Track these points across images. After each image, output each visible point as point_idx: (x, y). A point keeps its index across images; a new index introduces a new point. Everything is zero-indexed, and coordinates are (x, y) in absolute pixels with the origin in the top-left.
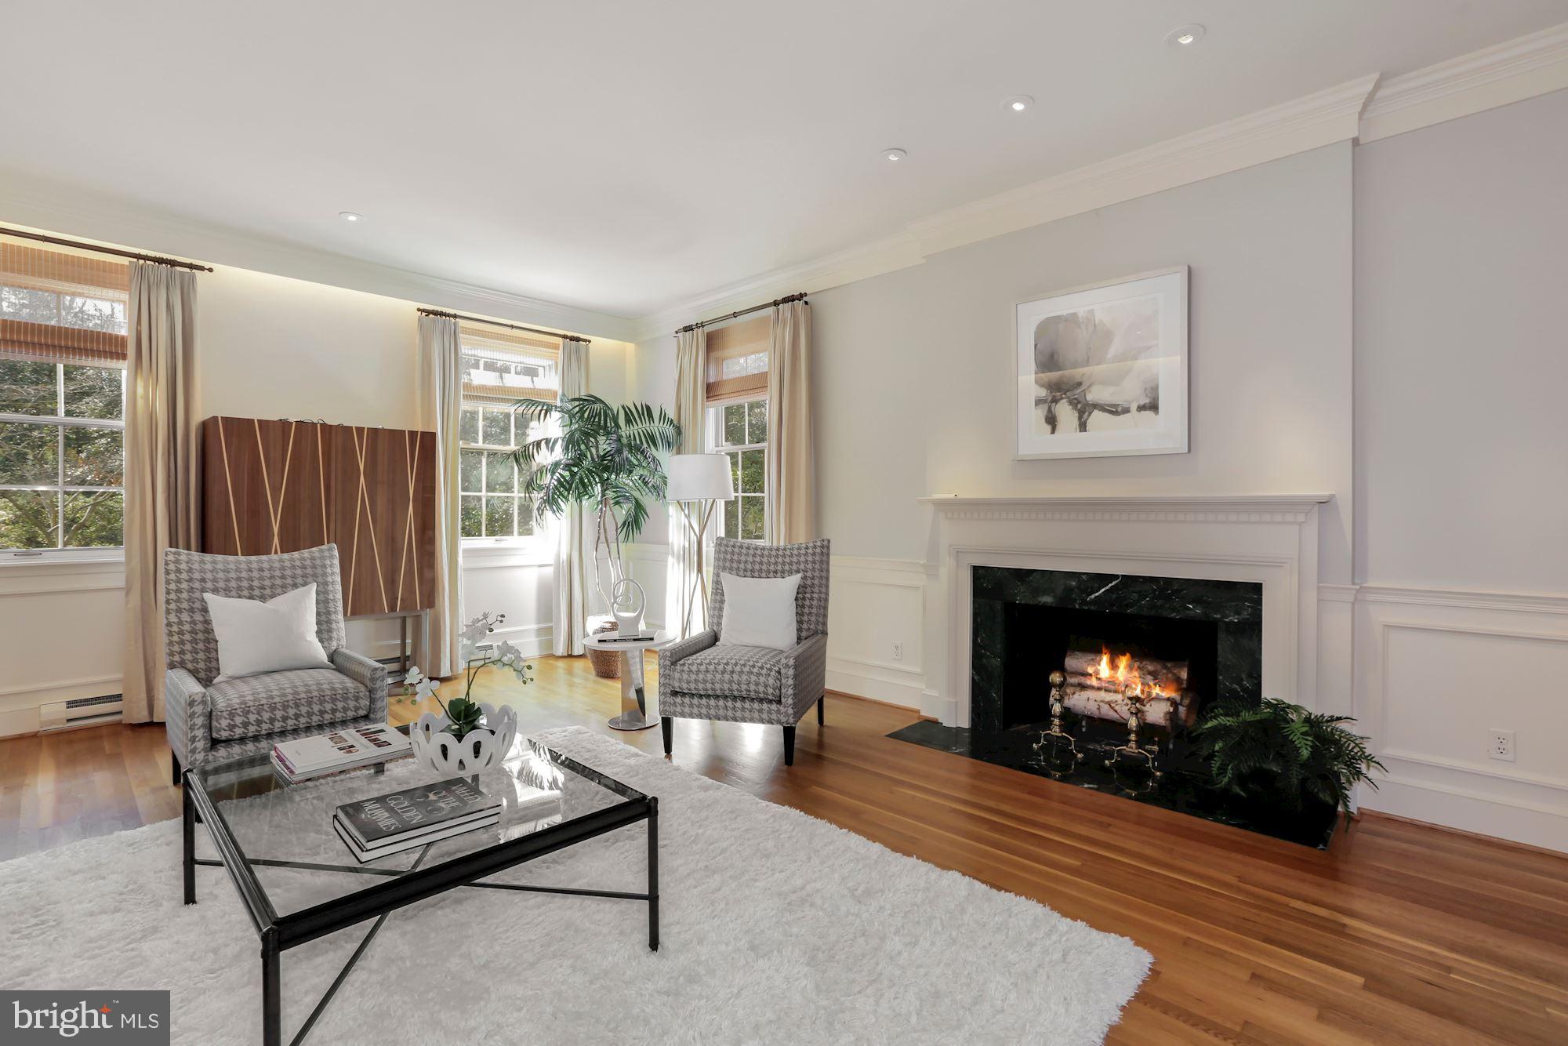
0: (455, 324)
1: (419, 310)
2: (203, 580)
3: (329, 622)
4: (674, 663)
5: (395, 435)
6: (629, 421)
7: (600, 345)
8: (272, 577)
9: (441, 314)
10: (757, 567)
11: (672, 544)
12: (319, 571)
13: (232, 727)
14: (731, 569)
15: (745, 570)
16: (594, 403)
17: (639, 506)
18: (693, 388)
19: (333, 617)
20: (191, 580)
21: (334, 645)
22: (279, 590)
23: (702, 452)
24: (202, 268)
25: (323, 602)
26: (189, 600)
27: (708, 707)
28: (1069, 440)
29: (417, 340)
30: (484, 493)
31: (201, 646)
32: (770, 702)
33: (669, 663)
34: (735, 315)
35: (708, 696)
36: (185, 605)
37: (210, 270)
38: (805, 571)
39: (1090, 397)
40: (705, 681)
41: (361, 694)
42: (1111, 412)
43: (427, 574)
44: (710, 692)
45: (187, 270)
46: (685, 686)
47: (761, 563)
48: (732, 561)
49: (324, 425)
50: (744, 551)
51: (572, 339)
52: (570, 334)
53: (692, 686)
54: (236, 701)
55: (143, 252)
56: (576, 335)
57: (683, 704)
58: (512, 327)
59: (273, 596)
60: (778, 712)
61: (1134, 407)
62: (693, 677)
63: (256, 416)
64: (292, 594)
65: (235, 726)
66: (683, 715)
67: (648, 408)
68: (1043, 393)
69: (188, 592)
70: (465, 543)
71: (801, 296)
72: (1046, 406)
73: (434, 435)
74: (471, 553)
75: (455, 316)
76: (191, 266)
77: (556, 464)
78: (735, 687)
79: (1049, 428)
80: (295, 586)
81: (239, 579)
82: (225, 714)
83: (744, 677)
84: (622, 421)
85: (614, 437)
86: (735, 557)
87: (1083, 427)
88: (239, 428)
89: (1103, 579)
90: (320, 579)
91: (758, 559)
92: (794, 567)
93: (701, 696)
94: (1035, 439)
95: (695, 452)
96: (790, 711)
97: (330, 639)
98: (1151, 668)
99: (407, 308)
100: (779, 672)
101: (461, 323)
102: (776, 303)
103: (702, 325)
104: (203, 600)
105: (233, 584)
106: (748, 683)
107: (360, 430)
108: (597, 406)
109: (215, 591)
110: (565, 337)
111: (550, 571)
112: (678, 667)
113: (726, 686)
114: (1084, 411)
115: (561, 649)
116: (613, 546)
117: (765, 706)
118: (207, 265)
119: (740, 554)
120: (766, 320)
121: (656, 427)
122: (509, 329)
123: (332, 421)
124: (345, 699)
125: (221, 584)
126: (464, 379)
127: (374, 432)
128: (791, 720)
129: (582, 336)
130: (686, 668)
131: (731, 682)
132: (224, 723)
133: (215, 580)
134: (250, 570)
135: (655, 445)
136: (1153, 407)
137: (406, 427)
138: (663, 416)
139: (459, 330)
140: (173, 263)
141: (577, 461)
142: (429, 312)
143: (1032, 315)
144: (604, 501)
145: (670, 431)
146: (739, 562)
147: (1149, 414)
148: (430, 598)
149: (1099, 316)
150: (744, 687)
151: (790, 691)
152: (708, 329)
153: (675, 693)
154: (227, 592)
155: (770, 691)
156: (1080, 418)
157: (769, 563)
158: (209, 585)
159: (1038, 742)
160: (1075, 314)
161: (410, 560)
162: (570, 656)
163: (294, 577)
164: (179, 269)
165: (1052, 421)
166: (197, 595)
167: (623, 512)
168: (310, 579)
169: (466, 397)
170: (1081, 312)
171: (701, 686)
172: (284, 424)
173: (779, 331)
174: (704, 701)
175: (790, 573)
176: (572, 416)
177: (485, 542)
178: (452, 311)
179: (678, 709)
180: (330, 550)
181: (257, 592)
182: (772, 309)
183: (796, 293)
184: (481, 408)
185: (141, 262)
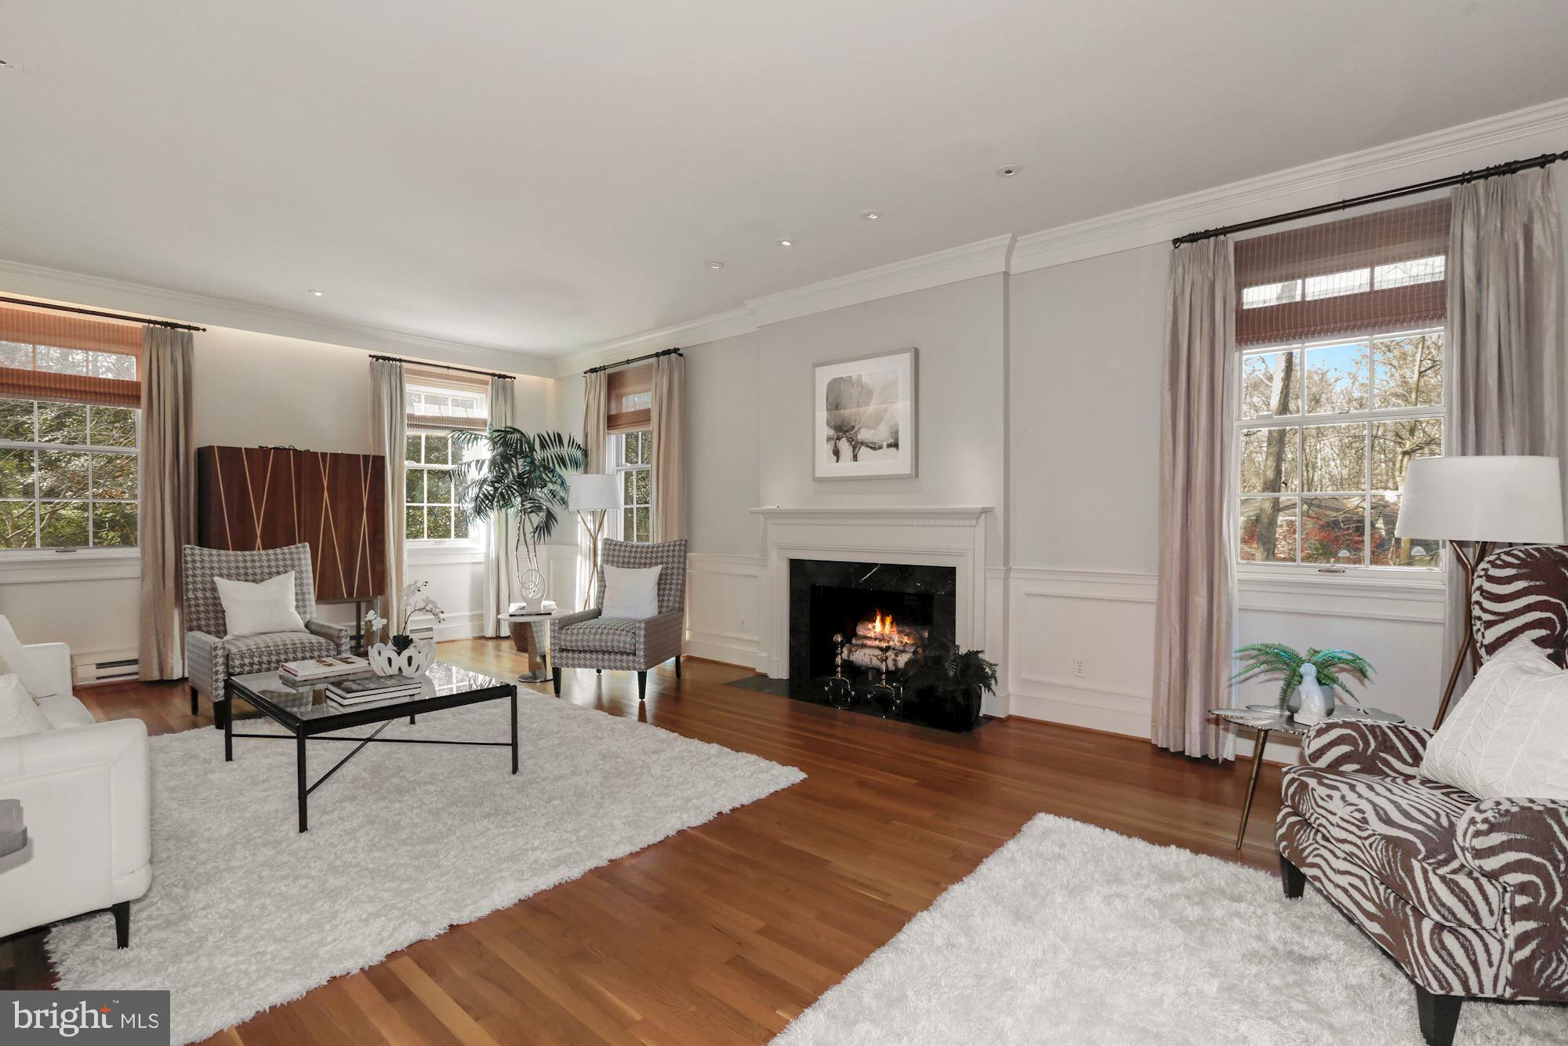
0: (400, 367)
1: (370, 356)
2: (212, 568)
3: (304, 600)
4: (561, 629)
5: (352, 459)
6: (543, 446)
7: (524, 381)
8: (261, 567)
9: (389, 359)
10: (632, 560)
11: (581, 546)
12: (296, 563)
13: (242, 666)
14: (613, 562)
15: (623, 563)
16: (512, 433)
17: (550, 515)
18: (598, 418)
19: (307, 596)
20: (203, 568)
21: (308, 617)
22: (267, 577)
23: (604, 473)
24: (197, 329)
25: (299, 585)
26: (202, 583)
27: (585, 659)
28: (846, 467)
29: (369, 381)
30: (425, 504)
31: (212, 615)
32: (629, 654)
33: (557, 628)
34: (628, 362)
35: (585, 652)
36: (199, 586)
37: (204, 330)
38: (667, 563)
39: (860, 437)
40: (582, 641)
41: (331, 647)
42: (871, 448)
43: (378, 568)
44: (586, 648)
45: (186, 331)
46: (568, 644)
47: (635, 558)
48: (613, 556)
49: (295, 450)
50: (623, 548)
51: (500, 376)
52: (497, 372)
53: (574, 644)
54: (244, 649)
55: (153, 318)
56: (502, 373)
57: (567, 658)
58: (448, 368)
59: (262, 580)
60: (634, 661)
61: (885, 444)
62: (574, 637)
63: (243, 444)
64: (276, 579)
65: (244, 665)
66: (567, 666)
67: (559, 435)
68: (832, 432)
69: (202, 576)
70: (409, 544)
71: (676, 351)
72: (833, 442)
73: (383, 458)
74: (414, 552)
75: (400, 360)
76: (189, 328)
77: (484, 481)
78: (603, 644)
79: (835, 458)
80: (278, 573)
81: (237, 568)
82: (237, 656)
83: (610, 637)
84: (537, 446)
85: (528, 460)
86: (616, 553)
87: (855, 458)
88: (231, 455)
89: (868, 567)
90: (297, 568)
91: (633, 555)
92: (659, 561)
93: (580, 652)
94: (827, 466)
95: (598, 472)
96: (642, 660)
97: (305, 612)
98: (907, 631)
99: (360, 355)
100: (634, 633)
101: (405, 365)
102: (657, 355)
103: (604, 368)
104: (213, 582)
105: (233, 571)
106: (613, 641)
107: (324, 455)
108: (516, 436)
109: (221, 575)
110: (493, 375)
111: (481, 568)
112: (564, 631)
113: (597, 644)
114: (856, 445)
115: (490, 632)
116: (531, 548)
117: (625, 657)
118: (201, 326)
119: (620, 551)
120: (650, 367)
121: (565, 451)
122: (446, 370)
123: (301, 447)
124: (320, 650)
125: (225, 571)
126: (408, 410)
127: (335, 456)
128: (643, 667)
129: (508, 374)
130: (569, 631)
131: (600, 640)
132: (237, 662)
133: (220, 568)
134: (245, 561)
135: (565, 466)
136: (895, 445)
137: (361, 452)
138: (572, 442)
139: (403, 371)
140: (174, 326)
141: (499, 479)
142: (378, 358)
143: (825, 376)
144: (524, 511)
145: (579, 454)
146: (619, 556)
147: (893, 450)
148: (381, 586)
149: (865, 380)
150: (609, 644)
151: (642, 646)
152: (608, 371)
153: (562, 650)
154: (229, 576)
155: (628, 646)
156: (854, 452)
157: (641, 558)
158: (216, 572)
159: (828, 685)
160: (850, 377)
161: (364, 557)
162: (498, 638)
163: (277, 566)
164: (180, 330)
165: (836, 453)
166: (208, 578)
167: (537, 519)
168: (289, 568)
169: (410, 426)
170: (854, 375)
171: (579, 644)
172: (264, 451)
173: (659, 376)
174: (582, 655)
175: (656, 564)
176: (495, 443)
177: (425, 542)
178: (398, 357)
179: (564, 662)
180: (304, 547)
181: (250, 577)
182: (654, 360)
183: (672, 348)
184: (423, 434)
185: (151, 325)
